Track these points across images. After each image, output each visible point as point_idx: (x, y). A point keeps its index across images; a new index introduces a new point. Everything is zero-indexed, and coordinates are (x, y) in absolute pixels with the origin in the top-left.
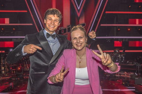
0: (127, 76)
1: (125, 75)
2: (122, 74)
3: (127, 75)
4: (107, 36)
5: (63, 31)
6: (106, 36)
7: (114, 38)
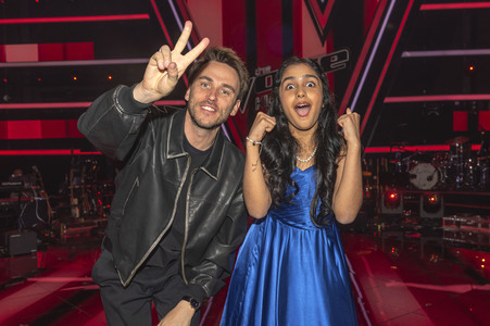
0: (484, 230)
1: (475, 225)
2: (465, 224)
3: (483, 226)
4: (428, 94)
5: (269, 79)
6: (421, 94)
7: (453, 102)
